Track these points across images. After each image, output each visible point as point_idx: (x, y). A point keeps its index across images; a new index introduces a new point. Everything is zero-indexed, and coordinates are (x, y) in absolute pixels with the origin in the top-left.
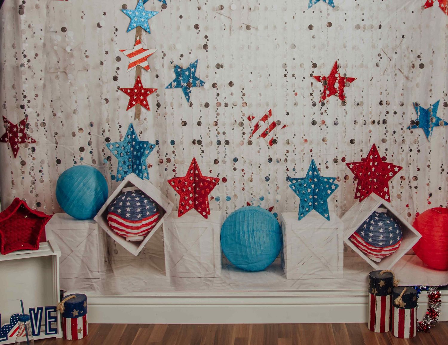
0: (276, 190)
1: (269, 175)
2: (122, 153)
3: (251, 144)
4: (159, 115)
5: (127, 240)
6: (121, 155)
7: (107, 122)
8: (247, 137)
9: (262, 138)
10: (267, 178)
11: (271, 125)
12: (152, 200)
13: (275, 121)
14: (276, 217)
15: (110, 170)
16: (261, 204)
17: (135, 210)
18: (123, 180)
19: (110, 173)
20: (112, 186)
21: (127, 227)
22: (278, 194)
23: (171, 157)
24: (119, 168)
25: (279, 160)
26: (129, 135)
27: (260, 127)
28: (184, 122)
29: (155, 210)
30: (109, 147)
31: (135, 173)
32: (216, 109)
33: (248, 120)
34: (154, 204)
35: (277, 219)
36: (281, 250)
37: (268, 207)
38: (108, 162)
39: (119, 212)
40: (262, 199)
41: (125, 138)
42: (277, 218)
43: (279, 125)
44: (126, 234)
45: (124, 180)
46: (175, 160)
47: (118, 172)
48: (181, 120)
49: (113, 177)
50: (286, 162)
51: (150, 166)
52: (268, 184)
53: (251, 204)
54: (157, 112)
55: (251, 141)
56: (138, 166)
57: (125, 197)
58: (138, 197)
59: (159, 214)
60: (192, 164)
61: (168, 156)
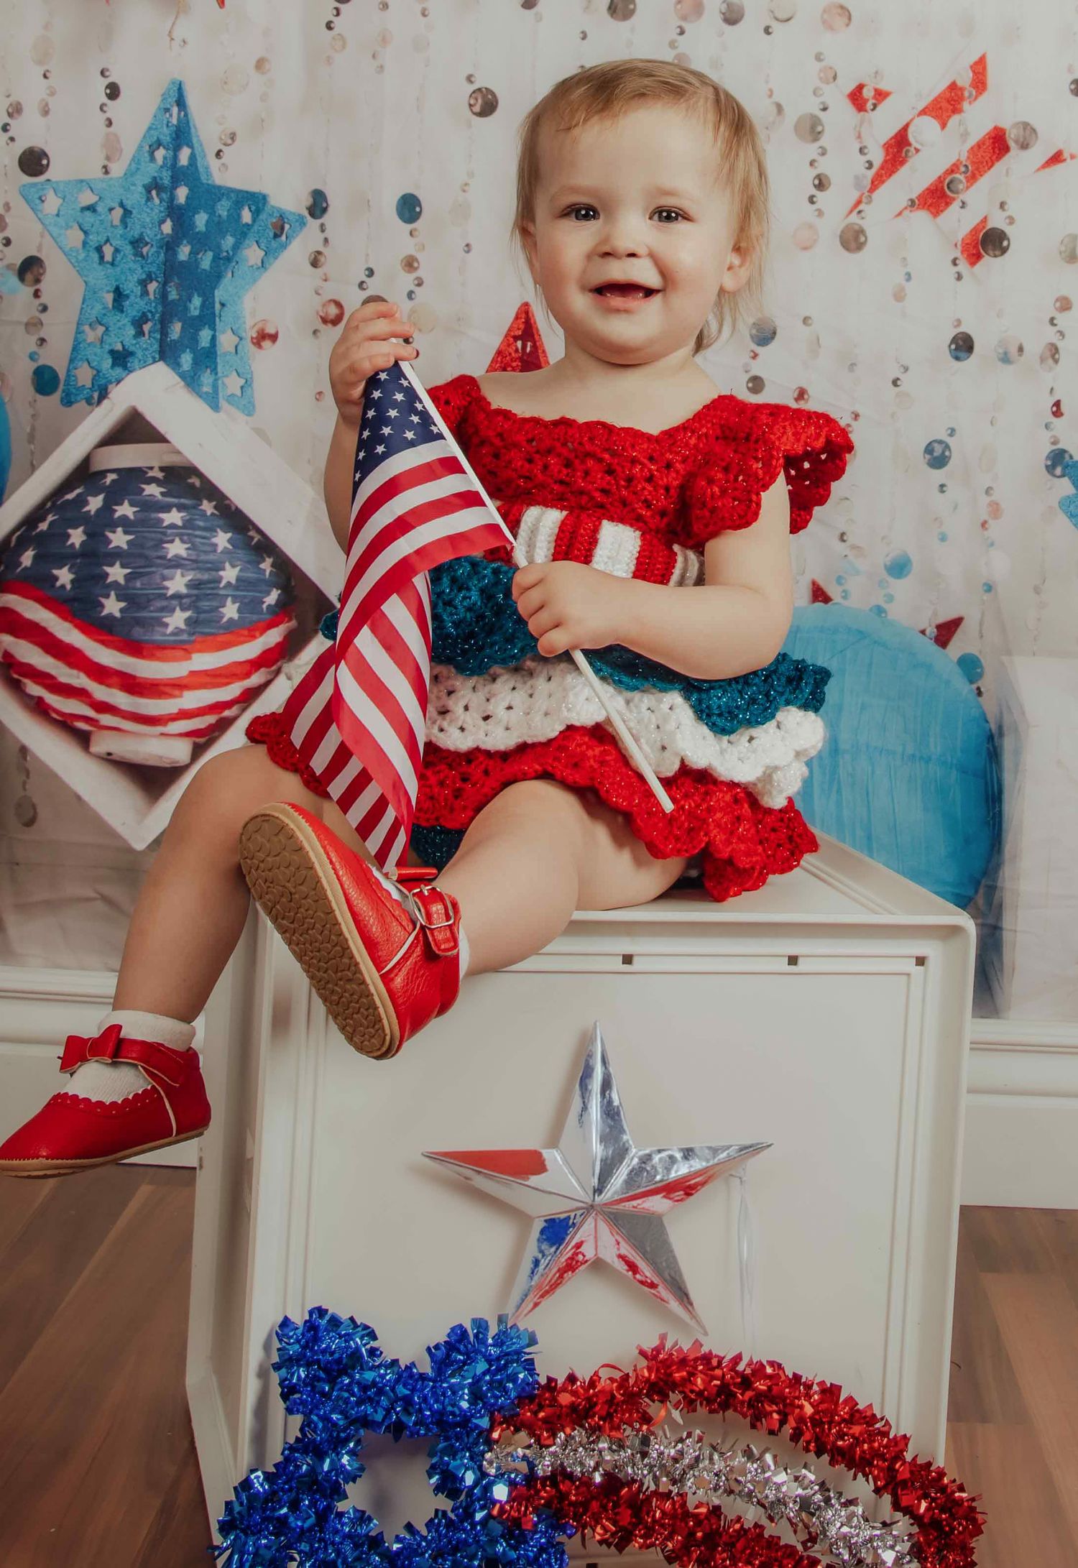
0: (984, 524)
1: (951, 435)
2: (107, 241)
3: (860, 247)
4: (344, 47)
5: (94, 749)
6: (102, 257)
7: (40, 63)
8: (836, 202)
9: (922, 216)
10: (938, 450)
11: (979, 145)
12: (257, 538)
13: (1006, 124)
14: (971, 682)
15: (33, 339)
16: (890, 598)
17: (157, 578)
18: (99, 402)
19: (32, 357)
20: (33, 429)
21: (100, 673)
22: (992, 544)
23: (394, 285)
24: (87, 328)
25: (1013, 350)
26: (159, 144)
27: (917, 150)
28: (484, 97)
29: (272, 597)
30: (35, 201)
31: (175, 365)
32: (673, 34)
33: (849, 108)
34: (269, 561)
35: (979, 693)
36: (985, 873)
37: (929, 619)
38: (26, 291)
39: (63, 586)
40: (899, 568)
41: (135, 160)
42: (980, 684)
43: (1024, 146)
44: (90, 713)
45: (105, 402)
46: (413, 311)
47: (75, 348)
48: (470, 79)
49: (44, 381)
50: (1050, 361)
51: (265, 337)
52: (942, 486)
53: (832, 590)
54: (329, 26)
55: (861, 231)
56: (193, 326)
57: (101, 497)
58: (181, 508)
59: (293, 623)
60: (511, 337)
61: (374, 287)
